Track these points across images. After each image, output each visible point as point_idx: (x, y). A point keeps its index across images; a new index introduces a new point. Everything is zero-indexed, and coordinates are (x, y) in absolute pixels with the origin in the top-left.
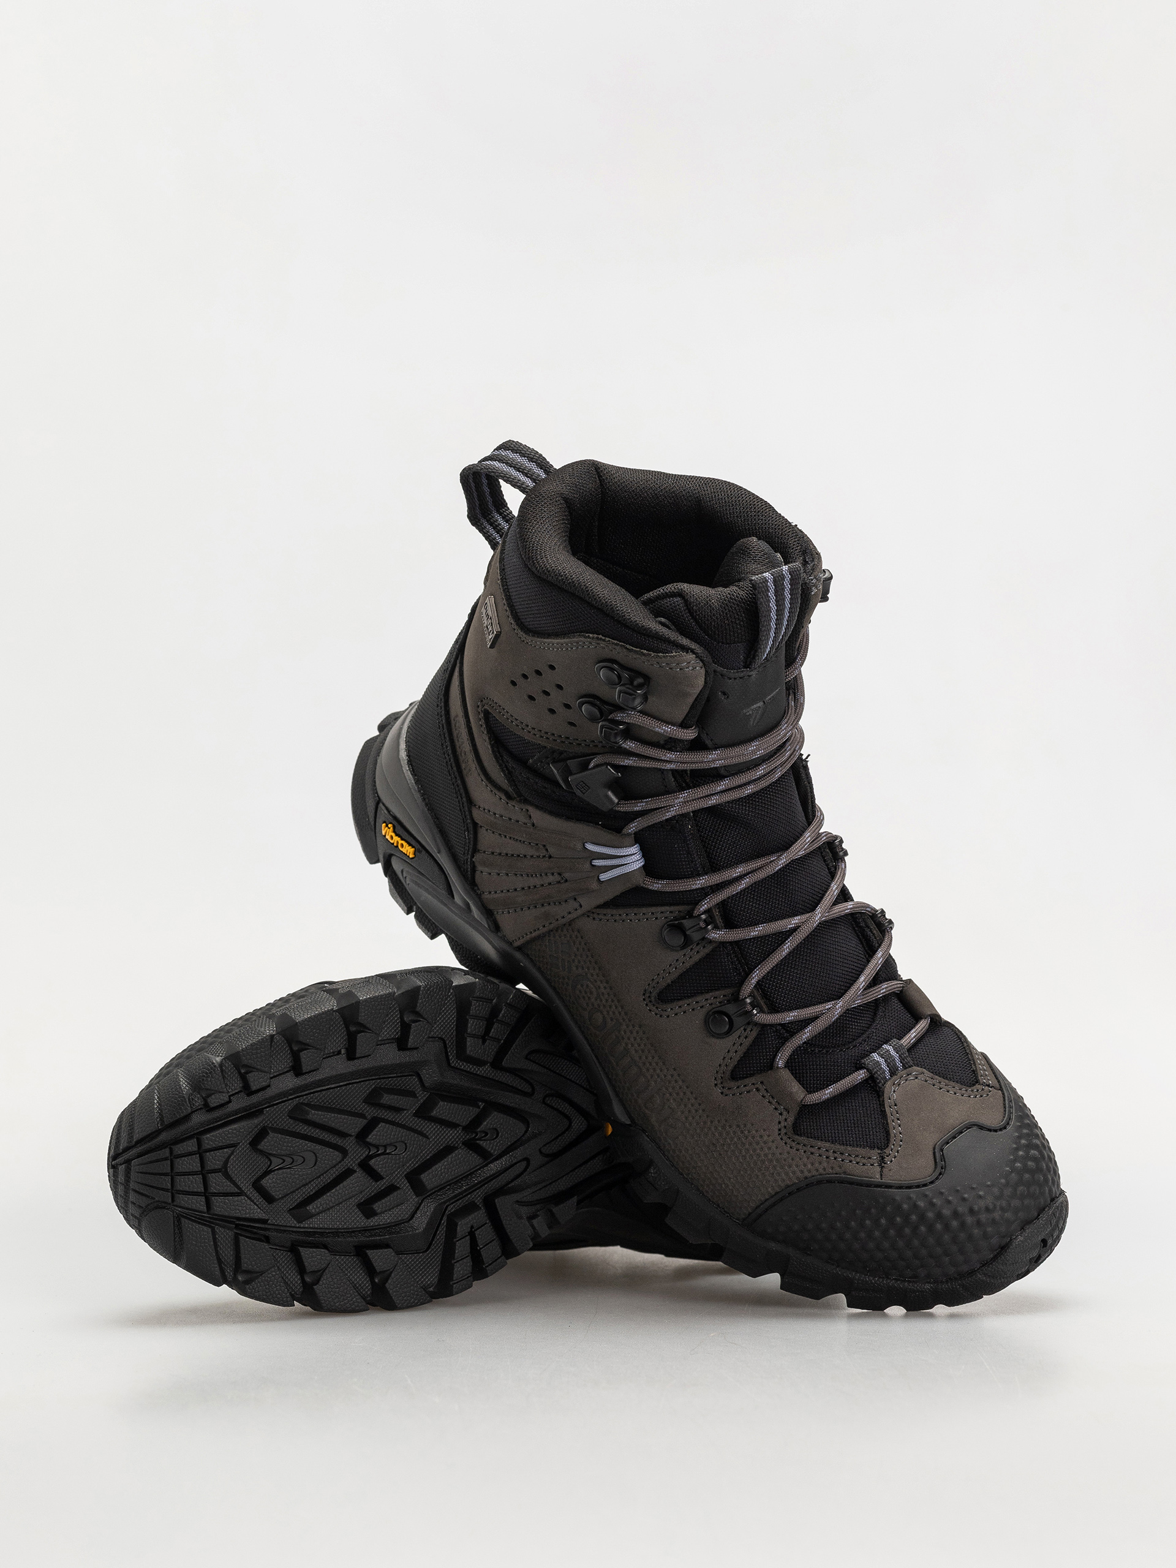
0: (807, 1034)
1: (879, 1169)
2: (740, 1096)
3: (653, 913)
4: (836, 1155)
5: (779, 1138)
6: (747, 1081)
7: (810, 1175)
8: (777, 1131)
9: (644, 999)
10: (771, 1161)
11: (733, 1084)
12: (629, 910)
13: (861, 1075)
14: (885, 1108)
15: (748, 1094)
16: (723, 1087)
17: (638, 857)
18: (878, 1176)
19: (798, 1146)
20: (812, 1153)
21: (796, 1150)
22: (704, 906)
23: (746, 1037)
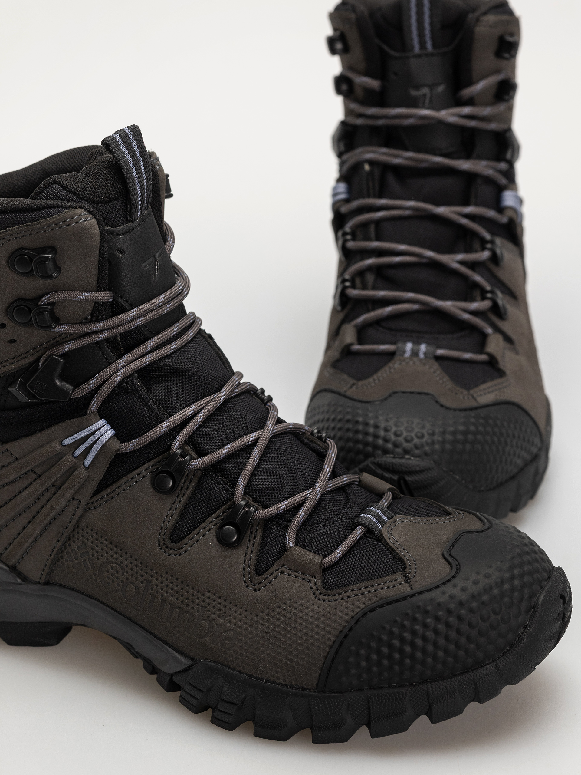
0: (302, 514)
1: (407, 584)
2: (270, 584)
3: (139, 474)
4: (368, 589)
5: (316, 599)
6: (270, 571)
7: (355, 613)
8: (312, 595)
9: (161, 549)
10: (318, 619)
11: (259, 578)
12: (119, 483)
13: (359, 531)
14: (389, 545)
15: (277, 580)
16: (254, 586)
17: (107, 427)
18: (409, 589)
19: (335, 597)
20: (348, 597)
21: (335, 601)
22: (177, 444)
23: (255, 538)
